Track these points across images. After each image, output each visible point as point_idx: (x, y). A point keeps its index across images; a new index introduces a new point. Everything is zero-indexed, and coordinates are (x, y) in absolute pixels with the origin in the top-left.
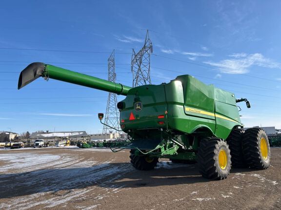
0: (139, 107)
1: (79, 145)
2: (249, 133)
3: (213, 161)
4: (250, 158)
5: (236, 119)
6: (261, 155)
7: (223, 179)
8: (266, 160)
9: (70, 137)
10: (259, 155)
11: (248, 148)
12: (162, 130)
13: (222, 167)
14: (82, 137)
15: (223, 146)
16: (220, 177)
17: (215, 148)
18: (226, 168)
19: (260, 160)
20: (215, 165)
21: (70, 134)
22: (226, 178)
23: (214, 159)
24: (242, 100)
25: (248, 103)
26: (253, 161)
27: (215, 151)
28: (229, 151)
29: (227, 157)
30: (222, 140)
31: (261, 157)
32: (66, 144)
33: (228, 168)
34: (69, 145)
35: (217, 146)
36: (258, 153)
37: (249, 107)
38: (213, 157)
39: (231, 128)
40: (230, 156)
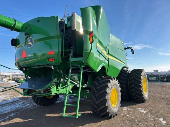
0: (30, 43)
1: (16, 81)
2: (134, 73)
3: (105, 101)
4: (135, 94)
5: (124, 61)
6: (143, 91)
7: (114, 117)
8: (146, 95)
9: (13, 75)
10: (142, 91)
11: (134, 85)
12: (53, 68)
13: (113, 105)
14: (22, 75)
15: (115, 84)
16: (111, 116)
17: (107, 86)
18: (117, 105)
19: (142, 95)
20: (107, 105)
21: (14, 73)
22: (116, 115)
23: (106, 98)
24: (128, 48)
25: (132, 50)
26: (137, 96)
27: (108, 90)
28: (120, 89)
29: (118, 95)
30: (114, 79)
31: (143, 93)
32: (9, 80)
33: (118, 105)
34: (11, 81)
35: (109, 84)
36: (141, 89)
37: (133, 53)
38: (105, 96)
39: (120, 69)
40: (120, 94)
